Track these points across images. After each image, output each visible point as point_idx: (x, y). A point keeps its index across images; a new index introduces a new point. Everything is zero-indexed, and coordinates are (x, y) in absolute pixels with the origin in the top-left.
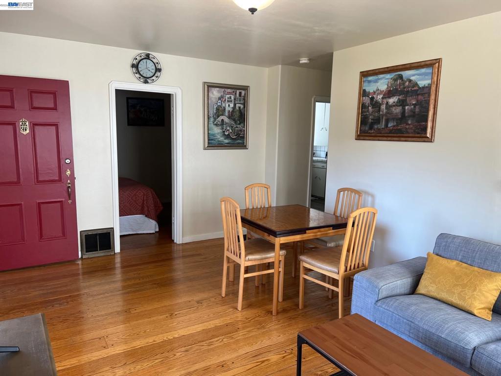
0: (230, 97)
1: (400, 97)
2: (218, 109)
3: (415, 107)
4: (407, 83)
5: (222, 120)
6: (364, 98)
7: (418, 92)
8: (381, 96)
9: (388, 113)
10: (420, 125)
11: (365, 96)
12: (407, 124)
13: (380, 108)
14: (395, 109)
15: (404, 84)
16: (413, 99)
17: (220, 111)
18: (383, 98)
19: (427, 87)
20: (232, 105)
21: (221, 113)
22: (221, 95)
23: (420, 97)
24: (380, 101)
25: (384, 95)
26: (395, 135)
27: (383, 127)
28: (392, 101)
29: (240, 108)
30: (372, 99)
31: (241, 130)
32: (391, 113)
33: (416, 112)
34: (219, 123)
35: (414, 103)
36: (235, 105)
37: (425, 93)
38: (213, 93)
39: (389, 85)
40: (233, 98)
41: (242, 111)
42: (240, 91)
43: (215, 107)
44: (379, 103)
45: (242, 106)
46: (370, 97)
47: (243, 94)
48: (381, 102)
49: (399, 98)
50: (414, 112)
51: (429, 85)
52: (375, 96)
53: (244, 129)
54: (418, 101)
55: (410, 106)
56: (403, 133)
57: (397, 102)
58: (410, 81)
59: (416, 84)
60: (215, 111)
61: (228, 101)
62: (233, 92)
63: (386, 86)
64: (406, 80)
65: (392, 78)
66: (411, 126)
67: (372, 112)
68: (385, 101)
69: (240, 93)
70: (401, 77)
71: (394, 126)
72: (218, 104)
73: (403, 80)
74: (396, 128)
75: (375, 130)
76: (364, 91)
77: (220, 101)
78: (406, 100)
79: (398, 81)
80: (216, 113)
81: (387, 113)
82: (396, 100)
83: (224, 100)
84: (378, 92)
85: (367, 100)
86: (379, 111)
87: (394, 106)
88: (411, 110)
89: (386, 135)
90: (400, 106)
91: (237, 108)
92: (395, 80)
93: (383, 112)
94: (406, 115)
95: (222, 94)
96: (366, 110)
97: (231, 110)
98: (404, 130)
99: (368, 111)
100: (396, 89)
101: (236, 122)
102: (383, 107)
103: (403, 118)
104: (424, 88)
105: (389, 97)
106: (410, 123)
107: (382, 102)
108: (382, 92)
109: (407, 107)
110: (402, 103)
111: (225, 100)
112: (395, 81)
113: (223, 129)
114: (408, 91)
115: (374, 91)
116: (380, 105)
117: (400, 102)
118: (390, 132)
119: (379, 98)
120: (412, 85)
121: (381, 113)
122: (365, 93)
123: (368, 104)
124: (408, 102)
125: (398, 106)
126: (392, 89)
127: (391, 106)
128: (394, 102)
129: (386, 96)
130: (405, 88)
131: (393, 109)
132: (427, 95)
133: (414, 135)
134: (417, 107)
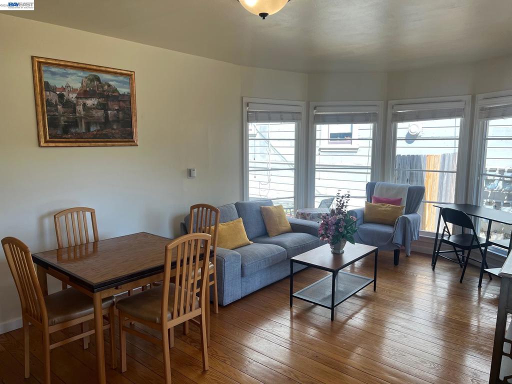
1: (100, 100)
3: (118, 112)
4: (106, 87)
6: (48, 93)
7: (119, 99)
8: (75, 95)
9: (88, 116)
11: (50, 91)
13: (75, 109)
14: (96, 113)
15: (102, 87)
16: (115, 104)
18: (76, 97)
19: (127, 95)
23: (121, 103)
24: (74, 100)
25: (78, 94)
26: (102, 140)
27: (84, 131)
28: (90, 102)
30: (61, 96)
32: (92, 116)
33: (121, 118)
35: (116, 108)
37: (126, 101)
39: (85, 84)
44: (72, 102)
46: (58, 93)
48: (75, 102)
49: (98, 101)
50: (118, 118)
51: (128, 93)
52: (64, 93)
54: (120, 107)
55: (113, 111)
56: (110, 138)
57: (97, 104)
58: (109, 86)
59: (116, 90)
63: (80, 85)
64: (104, 83)
65: (86, 77)
66: (118, 131)
67: (64, 113)
68: (81, 101)
70: (98, 79)
71: (98, 131)
73: (100, 83)
74: (100, 133)
76: (47, 84)
78: (108, 104)
79: (95, 82)
81: (86, 117)
82: (96, 103)
84: (69, 89)
85: (54, 98)
86: (75, 112)
87: (94, 108)
88: (114, 115)
90: (101, 109)
92: (92, 81)
93: (80, 113)
94: (110, 119)
96: (53, 109)
98: (110, 134)
99: (57, 110)
102: (80, 108)
103: (106, 123)
104: (124, 95)
105: (87, 98)
107: (77, 102)
108: (74, 91)
109: (109, 112)
110: (104, 107)
112: (91, 81)
114: (108, 96)
115: (62, 87)
116: (75, 105)
117: (100, 105)
118: (95, 137)
119: (73, 96)
120: (111, 90)
121: (77, 115)
122: (48, 87)
123: (56, 101)
124: (110, 107)
125: (99, 109)
126: (88, 89)
127: (90, 108)
128: (94, 105)
129: (83, 96)
130: (104, 91)
131: (94, 112)
132: (128, 103)
133: (122, 140)
134: (120, 112)
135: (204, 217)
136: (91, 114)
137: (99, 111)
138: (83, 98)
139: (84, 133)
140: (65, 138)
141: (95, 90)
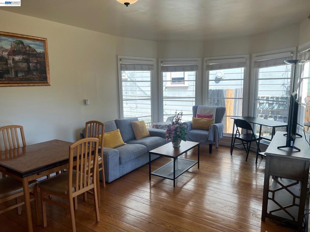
1: (24, 57)
3: (36, 64)
4: (28, 48)
7: (37, 55)
8: (7, 53)
12: (34, 75)
13: (7, 62)
14: (22, 64)
15: (25, 48)
16: (34, 59)
18: (8, 55)
19: (42, 53)
23: (39, 59)
25: (9, 53)
28: (17, 58)
33: (38, 68)
35: (35, 62)
37: (42, 57)
39: (13, 46)
44: (5, 58)
49: (23, 58)
50: (37, 68)
51: (43, 52)
54: (38, 61)
55: (33, 63)
56: (32, 81)
57: (22, 59)
58: (30, 47)
59: (35, 50)
64: (26, 46)
65: (14, 42)
66: (37, 76)
68: (11, 57)
70: (22, 43)
71: (23, 76)
73: (24, 45)
78: (29, 59)
79: (20, 45)
81: (14, 66)
82: (21, 58)
84: (3, 49)
86: (7, 64)
87: (20, 62)
88: (34, 66)
89: (18, 82)
90: (25, 62)
93: (10, 65)
102: (10, 62)
103: (29, 71)
104: (40, 53)
105: (15, 55)
106: (35, 74)
108: (6, 50)
109: (31, 64)
110: (27, 61)
112: (17, 44)
114: (29, 54)
116: (7, 59)
117: (24, 60)
118: (21, 80)
119: (5, 54)
120: (32, 50)
124: (31, 61)
125: (23, 62)
126: (15, 49)
127: (17, 62)
128: (20, 59)
130: (27, 51)
131: (20, 64)
132: (43, 58)
133: (40, 82)
134: (38, 64)
135: (94, 129)
137: (23, 63)
138: (13, 55)
141: (21, 50)
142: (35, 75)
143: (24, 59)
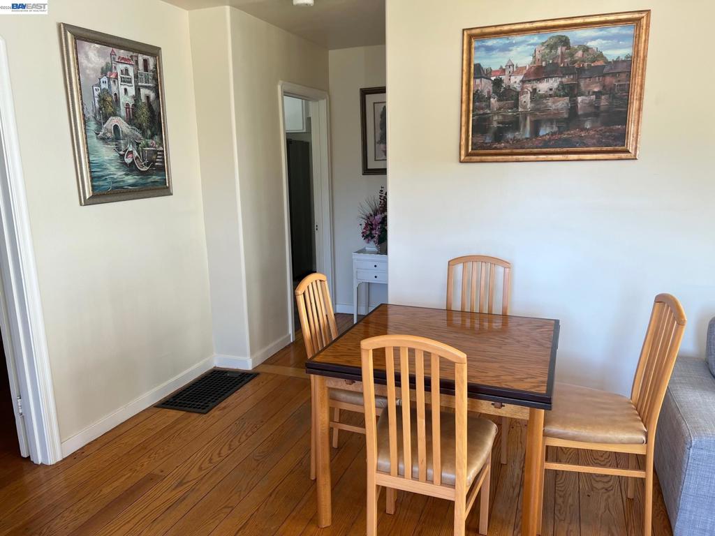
0: (127, 70)
1: (564, 80)
2: (102, 100)
3: (598, 98)
4: (580, 54)
5: (116, 127)
6: (478, 81)
7: (605, 71)
8: (520, 78)
9: (538, 110)
10: (611, 131)
11: (481, 78)
13: (517, 100)
14: (554, 103)
15: (572, 55)
16: (593, 83)
17: (107, 105)
18: (523, 81)
19: (623, 61)
20: (132, 91)
21: (110, 109)
22: (107, 64)
23: (608, 79)
24: (518, 87)
25: (526, 75)
26: (558, 150)
28: (544, 87)
29: (148, 97)
30: (498, 83)
31: (155, 152)
32: (546, 110)
33: (602, 108)
34: (109, 135)
35: (596, 90)
36: (138, 90)
37: (619, 73)
38: (87, 57)
39: (538, 56)
40: (131, 74)
41: (154, 106)
42: (145, 57)
43: (96, 93)
44: (514, 90)
45: (152, 95)
46: (493, 78)
47: (151, 67)
48: (519, 89)
49: (561, 82)
50: (598, 108)
51: (627, 57)
52: (503, 77)
53: (161, 149)
54: (604, 86)
55: (588, 95)
57: (558, 89)
58: (586, 49)
59: (601, 56)
60: (97, 105)
61: (123, 81)
62: (131, 56)
63: (531, 59)
64: (576, 47)
65: (543, 44)
66: (592, 133)
67: (500, 109)
68: (529, 87)
69: (145, 61)
70: (565, 42)
71: (553, 134)
72: (103, 86)
73: (569, 48)
74: (556, 137)
75: (508, 142)
76: (478, 67)
77: (105, 79)
78: (578, 85)
79: (559, 49)
80: (100, 109)
81: (534, 110)
82: (555, 85)
83: (113, 76)
84: (511, 69)
85: (485, 86)
86: (516, 105)
87: (551, 96)
88: (591, 104)
89: (535, 150)
90: (564, 96)
91: (143, 99)
92: (552, 47)
93: (525, 107)
94: (580, 112)
95: (108, 59)
96: (483, 104)
97: (131, 102)
98: (577, 139)
99: (489, 106)
100: (555, 65)
101: (143, 133)
102: (526, 99)
104: (616, 62)
105: (539, 80)
107: (522, 89)
108: (519, 70)
109: (580, 99)
110: (570, 91)
111: (116, 78)
112: (551, 49)
113: (119, 150)
114: (581, 70)
115: (501, 67)
116: (518, 94)
117: (563, 88)
118: (546, 144)
119: (515, 81)
120: (590, 56)
121: (520, 110)
122: (479, 72)
123: (489, 92)
124: (583, 89)
125: (560, 96)
126: (544, 64)
127: (545, 97)
128: (551, 89)
129: (532, 78)
130: (575, 62)
131: (550, 102)
132: (623, 76)
133: (599, 149)
134: (603, 97)
136: (543, 106)
137: (561, 99)
138: (534, 80)
139: (527, 139)
140: (496, 148)
141: (557, 63)
142: (588, 130)
143: (562, 86)
